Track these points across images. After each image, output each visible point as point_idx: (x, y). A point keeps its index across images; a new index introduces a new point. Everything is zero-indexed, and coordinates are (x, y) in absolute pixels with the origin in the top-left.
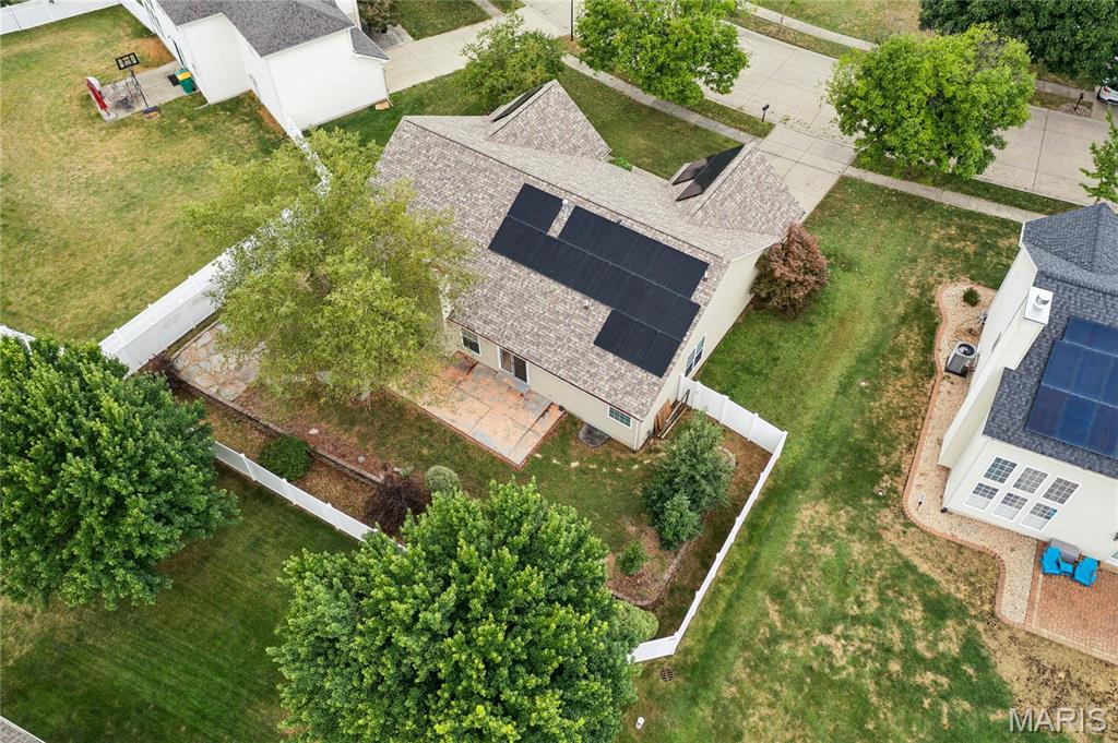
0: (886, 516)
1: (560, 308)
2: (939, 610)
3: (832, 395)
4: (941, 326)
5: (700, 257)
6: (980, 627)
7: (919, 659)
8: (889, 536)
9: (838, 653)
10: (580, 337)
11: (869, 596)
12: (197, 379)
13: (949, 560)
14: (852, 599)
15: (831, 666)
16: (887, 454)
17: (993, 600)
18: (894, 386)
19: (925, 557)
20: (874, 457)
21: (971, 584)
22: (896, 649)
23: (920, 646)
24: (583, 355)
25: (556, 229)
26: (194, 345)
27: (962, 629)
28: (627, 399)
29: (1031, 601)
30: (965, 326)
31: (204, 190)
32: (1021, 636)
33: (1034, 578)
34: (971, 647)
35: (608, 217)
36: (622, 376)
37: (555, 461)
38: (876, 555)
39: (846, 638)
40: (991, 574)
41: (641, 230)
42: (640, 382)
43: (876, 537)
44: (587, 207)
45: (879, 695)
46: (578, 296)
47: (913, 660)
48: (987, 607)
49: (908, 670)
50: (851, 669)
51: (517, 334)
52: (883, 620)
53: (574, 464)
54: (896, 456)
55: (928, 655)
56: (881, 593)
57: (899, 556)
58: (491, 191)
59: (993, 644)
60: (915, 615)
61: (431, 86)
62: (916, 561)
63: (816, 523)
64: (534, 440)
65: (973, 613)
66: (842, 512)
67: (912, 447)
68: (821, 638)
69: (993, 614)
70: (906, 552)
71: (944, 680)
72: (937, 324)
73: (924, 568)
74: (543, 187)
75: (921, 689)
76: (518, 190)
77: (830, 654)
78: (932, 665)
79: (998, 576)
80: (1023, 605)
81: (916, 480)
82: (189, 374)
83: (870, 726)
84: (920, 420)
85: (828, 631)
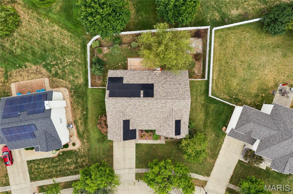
0: (70, 86)
1: (133, 80)
2: (56, 75)
3: (88, 106)
4: (77, 135)
5: (111, 98)
6: (50, 75)
7: (56, 65)
8: (68, 83)
9: (67, 60)
10: (127, 77)
11: (67, 71)
12: (193, 39)
13: (58, 83)
14: (69, 69)
15: (67, 57)
16: (74, 99)
17: (50, 80)
18: (79, 115)
19: (61, 82)
20: (76, 97)
21: (53, 81)
22: (60, 65)
23: (57, 67)
24: (125, 75)
25: (142, 92)
26: (201, 45)
27: (52, 73)
28: (113, 72)
29: (44, 83)
30: (73, 137)
31: (238, 80)
32: (44, 77)
33: (45, 88)
34: (50, 71)
35: (133, 98)
36: (116, 75)
37: (123, 63)
38: (68, 78)
39: (67, 63)
40: (51, 85)
41: (125, 98)
42: (112, 75)
43: (70, 81)
44: (138, 98)
45: (60, 57)
46: (131, 83)
47: (57, 64)
48: (50, 78)
49: (57, 62)
50: (64, 58)
51: (139, 73)
52: (63, 68)
53: (120, 64)
54: (73, 99)
55: (55, 66)
56: (65, 72)
57: (65, 80)
58: (160, 94)
59: (47, 73)
60: (59, 71)
61: (220, 144)
62: (62, 80)
63: (79, 79)
64: (129, 64)
65: (52, 77)
66: (76, 83)
67: (71, 103)
68: (70, 60)
69: (49, 78)
70: (64, 81)
71: (52, 64)
72: (78, 135)
73: (61, 80)
74: (150, 98)
75: (54, 61)
76: (154, 96)
77: (68, 59)
78: (54, 65)
79: (50, 85)
80: (45, 82)
81: (68, 96)
82: (196, 39)
83: (59, 52)
84: (72, 110)
85: (70, 62)
